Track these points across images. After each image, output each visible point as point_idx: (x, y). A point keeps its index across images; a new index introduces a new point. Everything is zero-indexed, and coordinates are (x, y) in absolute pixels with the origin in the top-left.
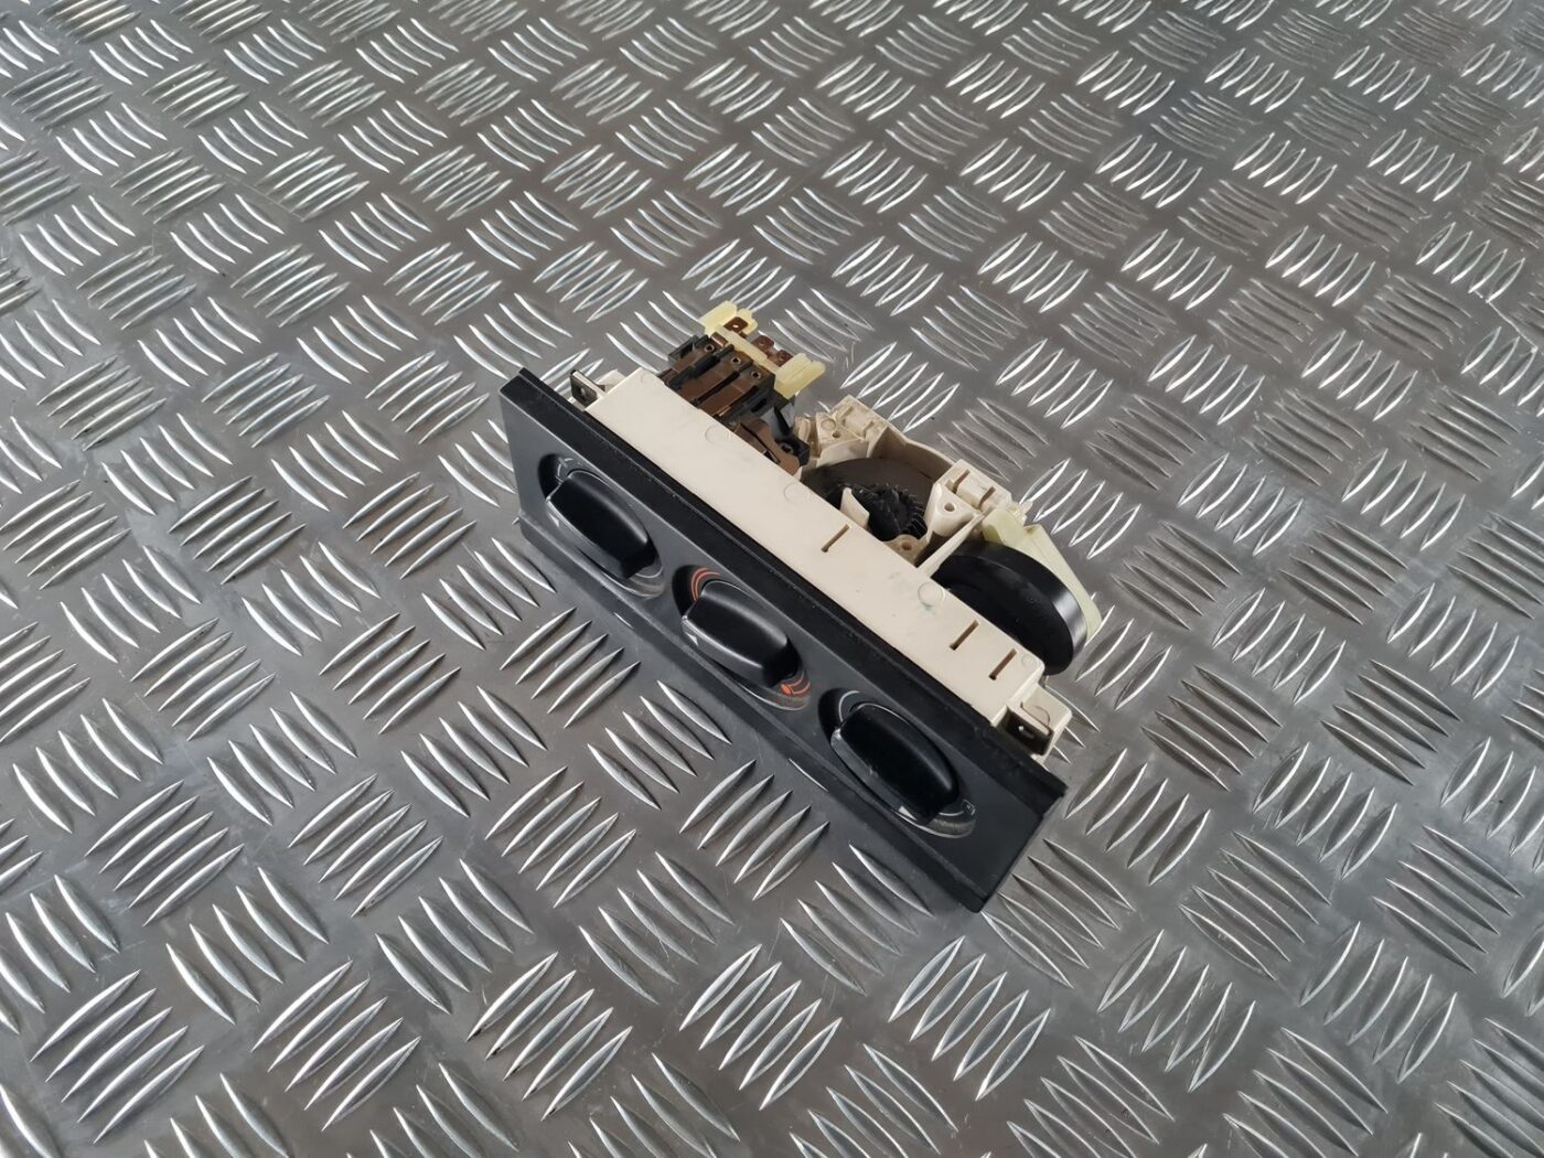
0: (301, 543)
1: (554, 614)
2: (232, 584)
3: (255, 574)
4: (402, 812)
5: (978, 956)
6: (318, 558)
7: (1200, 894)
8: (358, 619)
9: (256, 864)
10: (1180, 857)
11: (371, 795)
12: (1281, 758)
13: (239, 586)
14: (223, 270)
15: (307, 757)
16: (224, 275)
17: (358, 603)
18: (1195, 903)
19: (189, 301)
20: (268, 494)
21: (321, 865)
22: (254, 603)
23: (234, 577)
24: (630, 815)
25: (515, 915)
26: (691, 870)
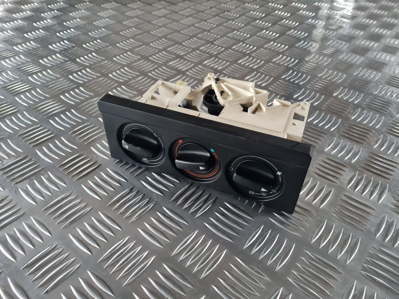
0: (42, 172)
1: (127, 189)
2: (16, 185)
3: (25, 182)
4: (67, 254)
5: (289, 294)
6: (47, 176)
7: (365, 266)
8: (58, 193)
9: (7, 276)
10: (355, 254)
11: (55, 249)
12: (379, 220)
13: (19, 185)
14: (30, 105)
15: (33, 237)
16: (30, 106)
17: (58, 188)
18: (365, 269)
19: (18, 112)
20: (33, 159)
21: (32, 276)
22: (22, 190)
23: (17, 183)
24: (153, 251)
25: (108, 290)
26: (176, 269)
